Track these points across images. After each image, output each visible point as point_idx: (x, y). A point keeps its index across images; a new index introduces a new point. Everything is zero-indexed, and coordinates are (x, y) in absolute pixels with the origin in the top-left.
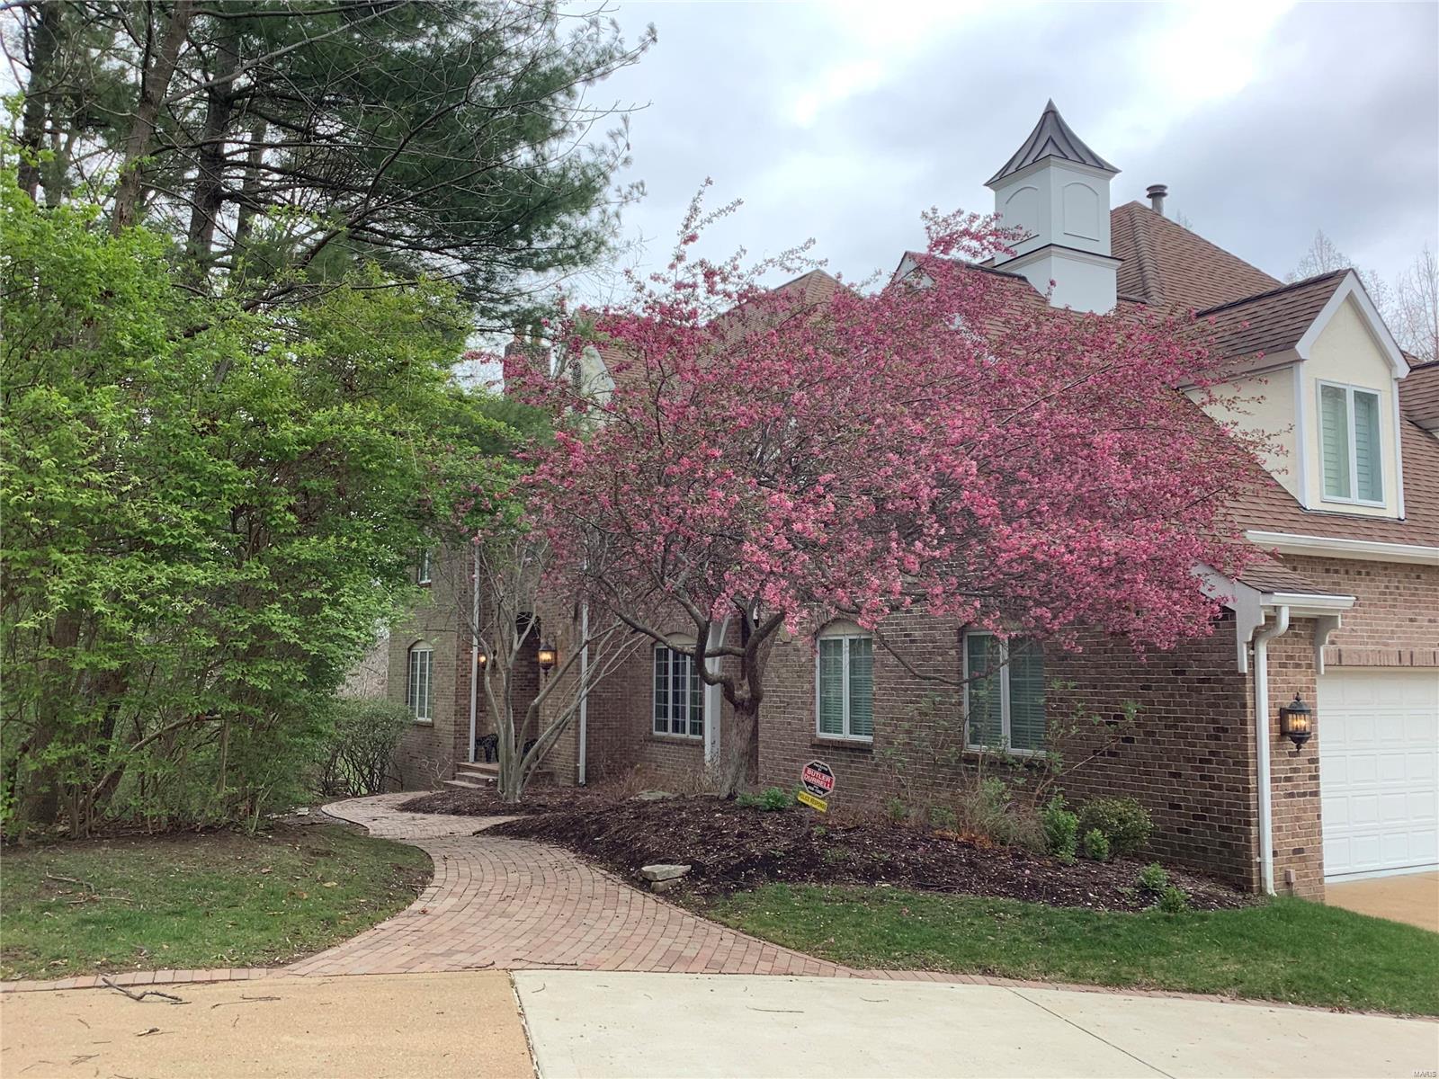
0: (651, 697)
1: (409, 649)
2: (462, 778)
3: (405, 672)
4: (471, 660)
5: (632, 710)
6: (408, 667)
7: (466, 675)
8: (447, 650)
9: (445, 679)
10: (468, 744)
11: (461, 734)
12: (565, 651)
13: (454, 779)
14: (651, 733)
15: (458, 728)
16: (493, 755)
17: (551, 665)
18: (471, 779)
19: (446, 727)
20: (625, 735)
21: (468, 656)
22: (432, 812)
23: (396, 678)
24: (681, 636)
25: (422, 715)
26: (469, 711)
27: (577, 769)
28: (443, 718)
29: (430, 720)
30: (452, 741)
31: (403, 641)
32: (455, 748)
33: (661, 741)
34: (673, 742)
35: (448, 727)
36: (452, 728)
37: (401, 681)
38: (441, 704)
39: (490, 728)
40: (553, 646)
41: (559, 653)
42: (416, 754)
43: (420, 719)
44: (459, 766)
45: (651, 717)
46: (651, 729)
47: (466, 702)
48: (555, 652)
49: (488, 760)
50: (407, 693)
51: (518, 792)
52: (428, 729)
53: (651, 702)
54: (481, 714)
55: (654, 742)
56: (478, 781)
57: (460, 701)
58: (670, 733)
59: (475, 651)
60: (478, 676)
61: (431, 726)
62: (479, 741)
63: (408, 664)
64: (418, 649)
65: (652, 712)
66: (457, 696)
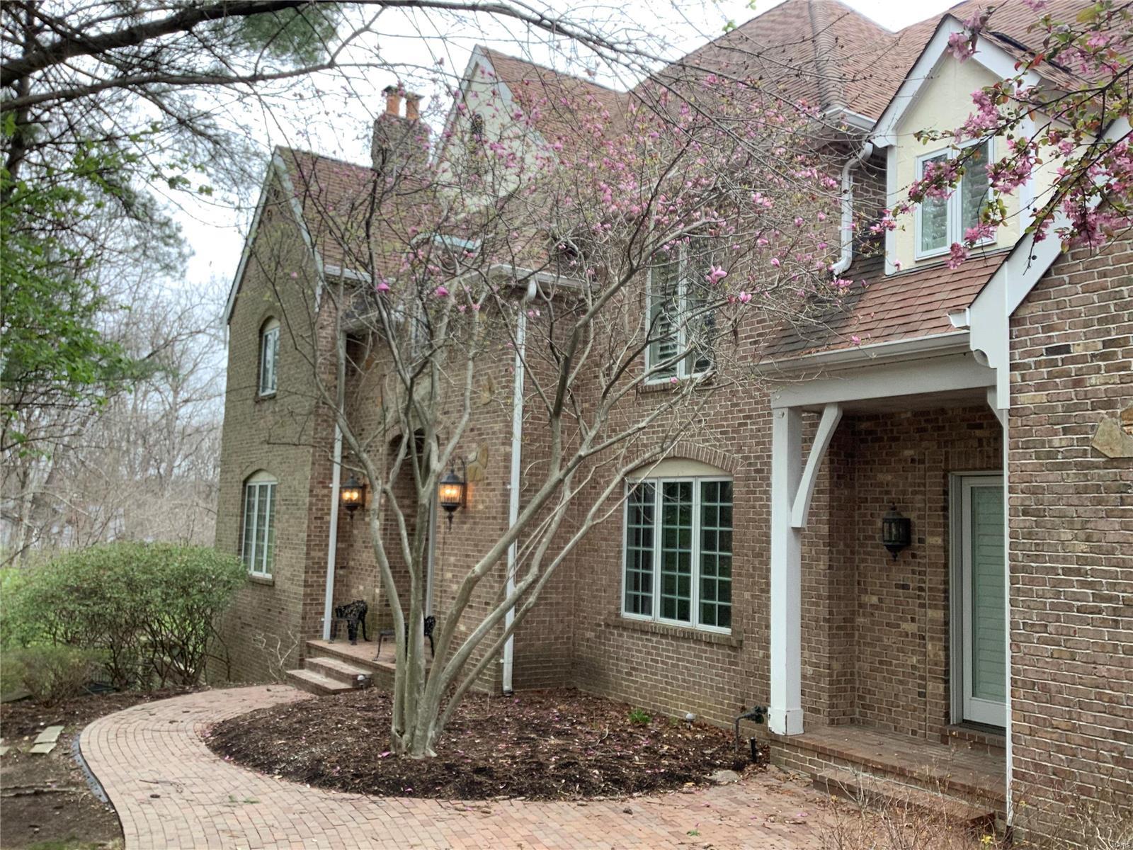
0: (619, 558)
1: (245, 482)
2: (315, 668)
3: (237, 511)
4: (329, 496)
5: (581, 576)
6: (243, 505)
7: (320, 517)
8: (296, 483)
9: (292, 521)
10: (322, 613)
11: (313, 600)
12: (480, 486)
13: (302, 666)
14: (618, 615)
15: (309, 590)
16: (360, 632)
17: (458, 504)
18: (329, 672)
19: (292, 590)
20: (569, 614)
21: (325, 491)
22: (270, 771)
23: (227, 519)
24: (685, 463)
25: (259, 567)
26: (325, 567)
27: (500, 668)
28: (288, 574)
29: (269, 576)
30: (300, 608)
31: (238, 471)
32: (304, 618)
33: (643, 629)
34: (665, 634)
35: (294, 589)
36: (301, 590)
37: (234, 523)
38: (287, 554)
39: (354, 591)
40: (460, 475)
41: (471, 486)
42: (249, 621)
43: (256, 574)
44: (309, 646)
45: (619, 591)
46: (619, 609)
47: (321, 554)
48: (464, 485)
49: (353, 638)
50: (240, 538)
51: (431, 734)
52: (266, 589)
53: (618, 566)
54: (341, 572)
55: (625, 629)
56: (340, 676)
57: (313, 554)
58: (656, 617)
59: (336, 485)
60: (339, 519)
61: (271, 585)
62: (339, 612)
63: (243, 501)
64: (257, 482)
65: (619, 582)
66: (308, 546)
